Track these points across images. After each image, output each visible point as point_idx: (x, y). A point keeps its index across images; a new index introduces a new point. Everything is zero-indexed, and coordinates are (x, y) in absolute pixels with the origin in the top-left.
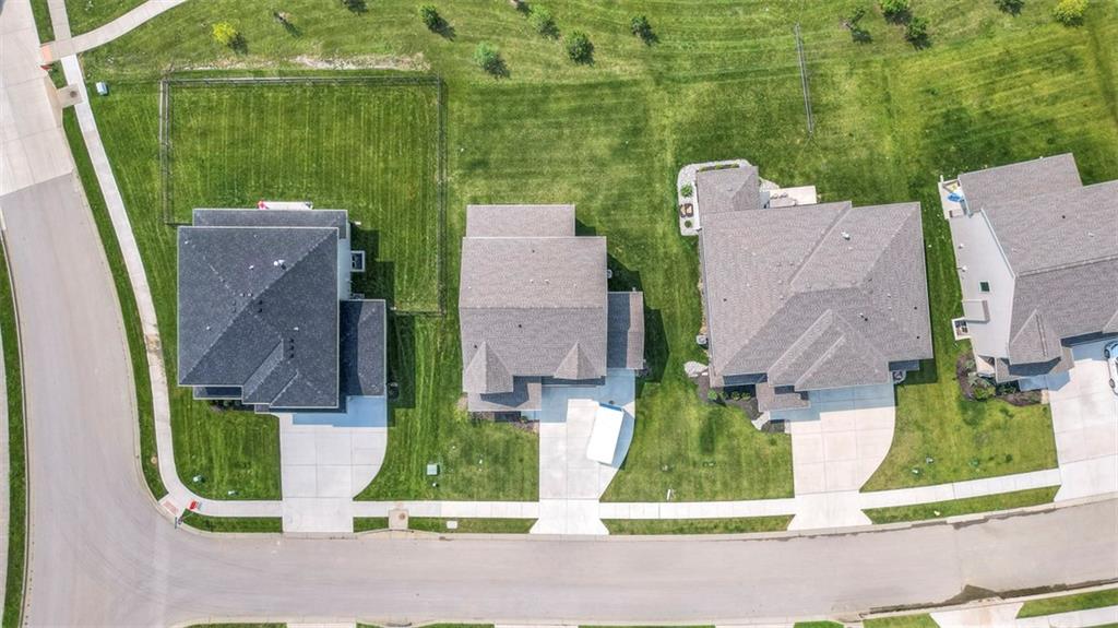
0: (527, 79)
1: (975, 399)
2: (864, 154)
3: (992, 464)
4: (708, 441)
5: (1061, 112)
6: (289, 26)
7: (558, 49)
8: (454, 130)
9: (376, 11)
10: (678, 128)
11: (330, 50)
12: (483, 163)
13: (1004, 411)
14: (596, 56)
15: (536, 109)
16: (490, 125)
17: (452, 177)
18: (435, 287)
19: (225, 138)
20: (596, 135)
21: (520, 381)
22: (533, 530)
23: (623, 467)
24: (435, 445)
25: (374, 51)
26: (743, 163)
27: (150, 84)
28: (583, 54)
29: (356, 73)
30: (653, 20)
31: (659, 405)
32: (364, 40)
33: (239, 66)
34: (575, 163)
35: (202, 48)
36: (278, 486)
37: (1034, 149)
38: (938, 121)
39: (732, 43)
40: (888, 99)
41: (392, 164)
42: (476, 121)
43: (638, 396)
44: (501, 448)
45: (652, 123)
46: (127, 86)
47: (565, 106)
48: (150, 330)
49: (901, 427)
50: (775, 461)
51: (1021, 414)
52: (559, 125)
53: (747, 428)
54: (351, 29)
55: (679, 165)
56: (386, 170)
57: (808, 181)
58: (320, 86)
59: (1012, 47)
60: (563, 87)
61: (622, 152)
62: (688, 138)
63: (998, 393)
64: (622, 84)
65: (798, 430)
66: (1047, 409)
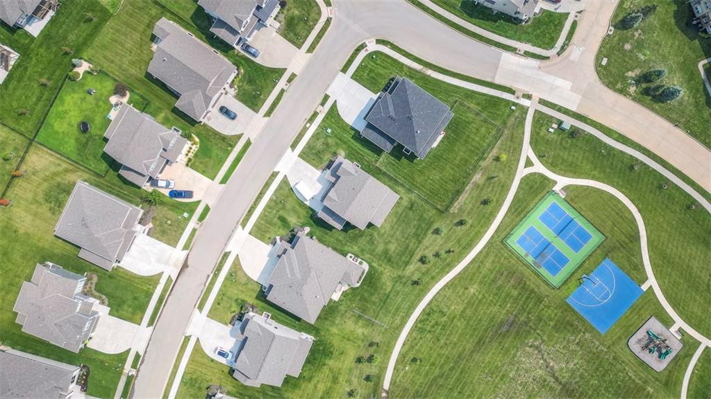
0: (427, 239)
1: (243, 306)
2: (337, 322)
3: (220, 298)
4: (282, 219)
5: (311, 386)
6: (492, 178)
7: (429, 254)
8: (427, 207)
9: (478, 208)
10: (382, 273)
11: (477, 186)
12: (411, 208)
13: (234, 312)
14: (420, 263)
15: (416, 235)
16: (421, 219)
17: (413, 196)
18: (383, 169)
19: (472, 136)
20: (396, 248)
21: (338, 177)
22: (290, 149)
23: (291, 189)
24: (336, 136)
25: (467, 199)
26: (358, 285)
27: (505, 123)
28: (423, 260)
29: (464, 189)
30: (418, 287)
31: (303, 212)
32: (472, 198)
33: (491, 154)
34: (392, 236)
35: (504, 147)
36: (355, 80)
37: (305, 371)
38: (332, 349)
39: (396, 306)
40: (348, 340)
41: (429, 181)
42: (425, 215)
43: (310, 208)
44: (322, 156)
45: (388, 267)
46: (509, 116)
47: (411, 244)
48: (430, 72)
49: (249, 278)
50: (263, 235)
51: (230, 316)
52: (407, 239)
53: (279, 233)
54: (479, 196)
55: (370, 266)
56: (429, 178)
57: (340, 300)
58: (468, 176)
59: (339, 385)
60: (417, 247)
61: (386, 252)
62: (377, 275)
63: (241, 313)
64: (406, 265)
65: (269, 248)
66: (226, 324)
